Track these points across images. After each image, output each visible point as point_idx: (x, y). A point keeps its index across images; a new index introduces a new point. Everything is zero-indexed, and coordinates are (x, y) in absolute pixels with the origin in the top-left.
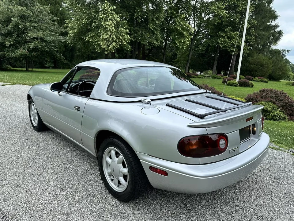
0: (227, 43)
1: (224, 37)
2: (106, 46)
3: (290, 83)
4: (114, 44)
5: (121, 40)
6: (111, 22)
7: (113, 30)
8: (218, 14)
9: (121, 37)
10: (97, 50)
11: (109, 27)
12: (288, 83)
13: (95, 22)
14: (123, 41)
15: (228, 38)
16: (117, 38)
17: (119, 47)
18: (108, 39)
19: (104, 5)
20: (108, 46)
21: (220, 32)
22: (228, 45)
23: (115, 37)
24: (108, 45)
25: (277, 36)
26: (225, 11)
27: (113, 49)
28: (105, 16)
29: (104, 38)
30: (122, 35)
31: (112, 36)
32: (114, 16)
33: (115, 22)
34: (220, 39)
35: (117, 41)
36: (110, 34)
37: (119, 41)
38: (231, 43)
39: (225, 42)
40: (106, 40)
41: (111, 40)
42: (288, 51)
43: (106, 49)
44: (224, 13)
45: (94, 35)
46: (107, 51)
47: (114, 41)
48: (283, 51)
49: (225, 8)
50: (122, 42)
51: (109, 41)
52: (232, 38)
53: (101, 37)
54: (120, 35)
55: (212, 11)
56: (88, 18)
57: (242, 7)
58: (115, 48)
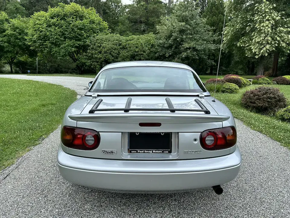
2: (257, 50)
4: (268, 47)
5: (278, 41)
6: (267, 22)
7: (268, 32)
9: (278, 38)
10: (247, 55)
11: (264, 29)
13: (250, 26)
14: (281, 42)
16: (273, 39)
17: (274, 49)
18: (261, 42)
19: (261, 5)
20: (261, 49)
23: (270, 38)
24: (260, 49)
27: (266, 52)
28: (261, 17)
29: (257, 41)
30: (280, 36)
31: (266, 39)
32: (273, 15)
33: (272, 22)
35: (273, 43)
36: (264, 36)
37: (275, 43)
40: (259, 43)
41: (264, 43)
43: (257, 53)
45: (246, 39)
46: (258, 55)
47: (268, 43)
50: (279, 44)
51: (262, 44)
53: (254, 41)
54: (279, 36)
56: (243, 22)
58: (268, 51)
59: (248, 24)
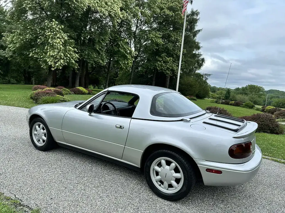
0: (163, 66)
1: (160, 61)
2: (53, 63)
3: (213, 101)
4: (62, 61)
5: (69, 58)
6: (59, 40)
7: (60, 48)
8: (156, 41)
9: (69, 55)
10: (42, 66)
11: (56, 45)
12: (212, 101)
13: (40, 39)
14: (71, 59)
15: (164, 62)
16: (64, 55)
17: (66, 64)
18: (55, 56)
19: (51, 23)
20: (56, 63)
21: (157, 57)
22: (164, 68)
23: (62, 54)
24: (54, 62)
25: (200, 63)
26: (161, 40)
27: (61, 65)
28: (52, 33)
29: (51, 55)
30: (70, 53)
31: (59, 54)
32: (62, 34)
33: (63, 40)
34: (157, 63)
35: (65, 59)
36: (57, 51)
37: (67, 59)
38: (167, 67)
39: (161, 65)
40: (53, 57)
41: (58, 57)
42: (209, 75)
43: (53, 66)
44: (160, 41)
45: (39, 51)
46: (54, 67)
47: (61, 58)
48: (206, 74)
49: (161, 37)
50: (70, 60)
51: (56, 58)
52: (167, 62)
53: (48, 54)
54: (68, 53)
55: (151, 38)
56: (33, 34)
57: (175, 37)
58: (62, 65)
59: (40, 37)
